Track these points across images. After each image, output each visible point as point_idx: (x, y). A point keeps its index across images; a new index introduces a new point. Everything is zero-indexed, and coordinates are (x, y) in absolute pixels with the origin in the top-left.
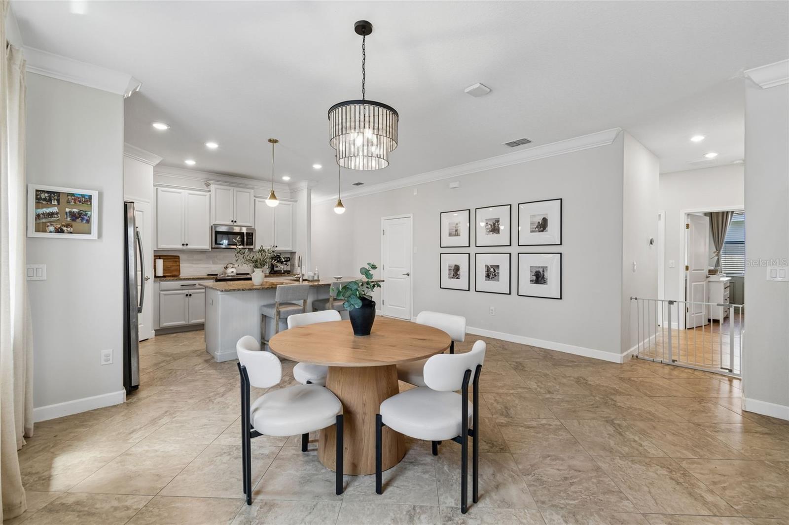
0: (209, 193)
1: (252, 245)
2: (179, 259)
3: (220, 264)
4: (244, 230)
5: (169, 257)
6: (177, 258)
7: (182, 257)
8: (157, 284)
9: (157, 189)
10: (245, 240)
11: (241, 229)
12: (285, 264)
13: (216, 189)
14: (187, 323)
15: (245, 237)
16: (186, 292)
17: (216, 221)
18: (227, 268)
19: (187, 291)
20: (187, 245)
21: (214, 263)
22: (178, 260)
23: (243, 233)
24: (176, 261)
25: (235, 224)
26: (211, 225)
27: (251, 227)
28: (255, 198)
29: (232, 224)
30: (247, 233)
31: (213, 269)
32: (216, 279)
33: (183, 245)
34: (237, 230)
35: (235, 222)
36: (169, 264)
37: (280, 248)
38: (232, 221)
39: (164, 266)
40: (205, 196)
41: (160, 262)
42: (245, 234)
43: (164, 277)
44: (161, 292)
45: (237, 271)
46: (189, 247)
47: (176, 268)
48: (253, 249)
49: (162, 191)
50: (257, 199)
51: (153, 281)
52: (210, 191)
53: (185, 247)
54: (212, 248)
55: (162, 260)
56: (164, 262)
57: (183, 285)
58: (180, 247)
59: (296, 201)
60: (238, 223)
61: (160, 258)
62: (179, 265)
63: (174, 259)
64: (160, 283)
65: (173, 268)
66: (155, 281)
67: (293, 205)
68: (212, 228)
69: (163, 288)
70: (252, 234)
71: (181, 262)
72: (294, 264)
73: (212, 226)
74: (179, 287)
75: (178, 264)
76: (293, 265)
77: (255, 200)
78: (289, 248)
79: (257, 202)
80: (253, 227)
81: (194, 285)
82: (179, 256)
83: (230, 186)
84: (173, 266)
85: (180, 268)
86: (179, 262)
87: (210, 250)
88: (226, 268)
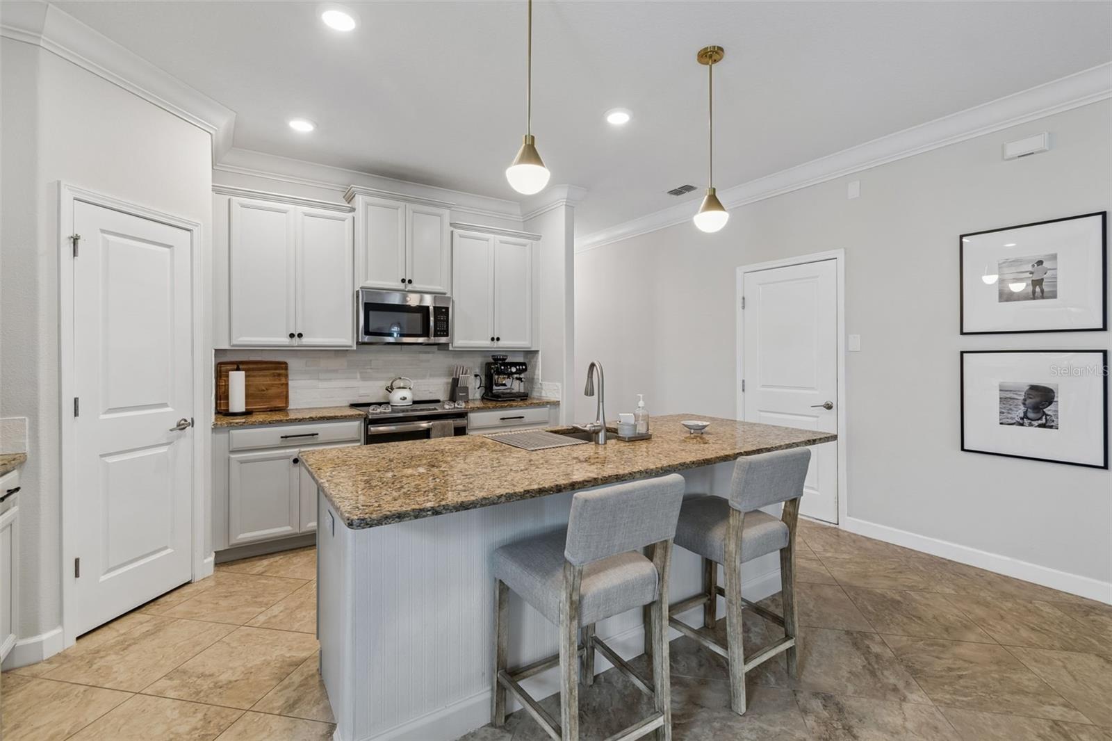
0: (351, 214)
1: (447, 335)
2: (286, 369)
3: (377, 379)
4: (428, 301)
5: (264, 366)
6: (283, 366)
7: (294, 364)
8: (222, 437)
9: (229, 200)
10: (432, 323)
11: (421, 300)
12: (517, 379)
13: (367, 204)
14: (297, 531)
15: (432, 319)
16: (294, 452)
17: (367, 279)
18: (392, 389)
19: (296, 450)
20: (300, 335)
21: (364, 378)
22: (283, 372)
23: (428, 308)
24: (279, 375)
25: (410, 287)
26: (356, 289)
27: (445, 294)
28: (452, 229)
29: (402, 286)
30: (435, 307)
31: (362, 392)
32: (365, 419)
33: (292, 336)
34: (413, 301)
35: (410, 282)
36: (263, 381)
37: (505, 343)
38: (403, 281)
39: (247, 387)
40: (343, 220)
41: (237, 380)
42: (431, 308)
43: (248, 413)
44: (233, 456)
45: (413, 394)
46: (306, 340)
47: (279, 390)
48: (447, 344)
49: (243, 206)
50: (457, 232)
51: (210, 426)
52: (353, 210)
53: (296, 341)
54: (358, 343)
55: (243, 373)
56: (246, 376)
57: (286, 437)
58: (285, 340)
59: (538, 238)
60: (416, 286)
61: (238, 369)
62: (287, 385)
63: (276, 369)
64: (229, 431)
65: (273, 391)
66: (216, 428)
67: (532, 244)
68: (358, 297)
69: (235, 446)
70: (447, 309)
71: (290, 377)
72: (533, 379)
73: (358, 292)
74: (278, 441)
75: (283, 381)
76: (531, 381)
77: (452, 232)
78: (523, 343)
79: (456, 236)
80: (449, 295)
81: (313, 435)
82: (286, 363)
83: (398, 199)
84: (272, 385)
85: (287, 392)
86: (287, 376)
87: (355, 348)
88: (390, 389)
